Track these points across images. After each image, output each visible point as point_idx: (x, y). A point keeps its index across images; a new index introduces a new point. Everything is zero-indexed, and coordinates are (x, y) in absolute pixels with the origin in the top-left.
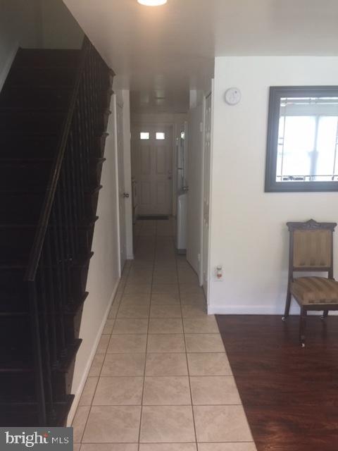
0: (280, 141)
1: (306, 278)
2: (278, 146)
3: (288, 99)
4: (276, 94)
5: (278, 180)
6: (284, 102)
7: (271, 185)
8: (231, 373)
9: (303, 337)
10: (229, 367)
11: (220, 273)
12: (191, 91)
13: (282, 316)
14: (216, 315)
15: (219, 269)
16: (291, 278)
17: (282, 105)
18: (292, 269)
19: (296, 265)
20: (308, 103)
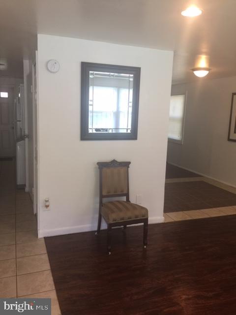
0: (90, 103)
1: (111, 203)
2: (89, 106)
3: (95, 72)
4: (86, 68)
5: (90, 131)
6: (92, 74)
7: (85, 135)
8: (54, 288)
9: (109, 248)
10: (52, 283)
11: (47, 204)
12: (24, 61)
13: (95, 231)
14: (44, 238)
15: (47, 201)
16: (101, 204)
17: (91, 76)
18: (102, 197)
19: (104, 193)
20: (108, 77)
